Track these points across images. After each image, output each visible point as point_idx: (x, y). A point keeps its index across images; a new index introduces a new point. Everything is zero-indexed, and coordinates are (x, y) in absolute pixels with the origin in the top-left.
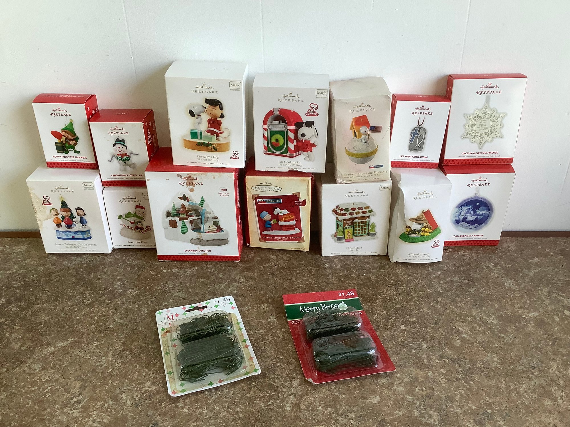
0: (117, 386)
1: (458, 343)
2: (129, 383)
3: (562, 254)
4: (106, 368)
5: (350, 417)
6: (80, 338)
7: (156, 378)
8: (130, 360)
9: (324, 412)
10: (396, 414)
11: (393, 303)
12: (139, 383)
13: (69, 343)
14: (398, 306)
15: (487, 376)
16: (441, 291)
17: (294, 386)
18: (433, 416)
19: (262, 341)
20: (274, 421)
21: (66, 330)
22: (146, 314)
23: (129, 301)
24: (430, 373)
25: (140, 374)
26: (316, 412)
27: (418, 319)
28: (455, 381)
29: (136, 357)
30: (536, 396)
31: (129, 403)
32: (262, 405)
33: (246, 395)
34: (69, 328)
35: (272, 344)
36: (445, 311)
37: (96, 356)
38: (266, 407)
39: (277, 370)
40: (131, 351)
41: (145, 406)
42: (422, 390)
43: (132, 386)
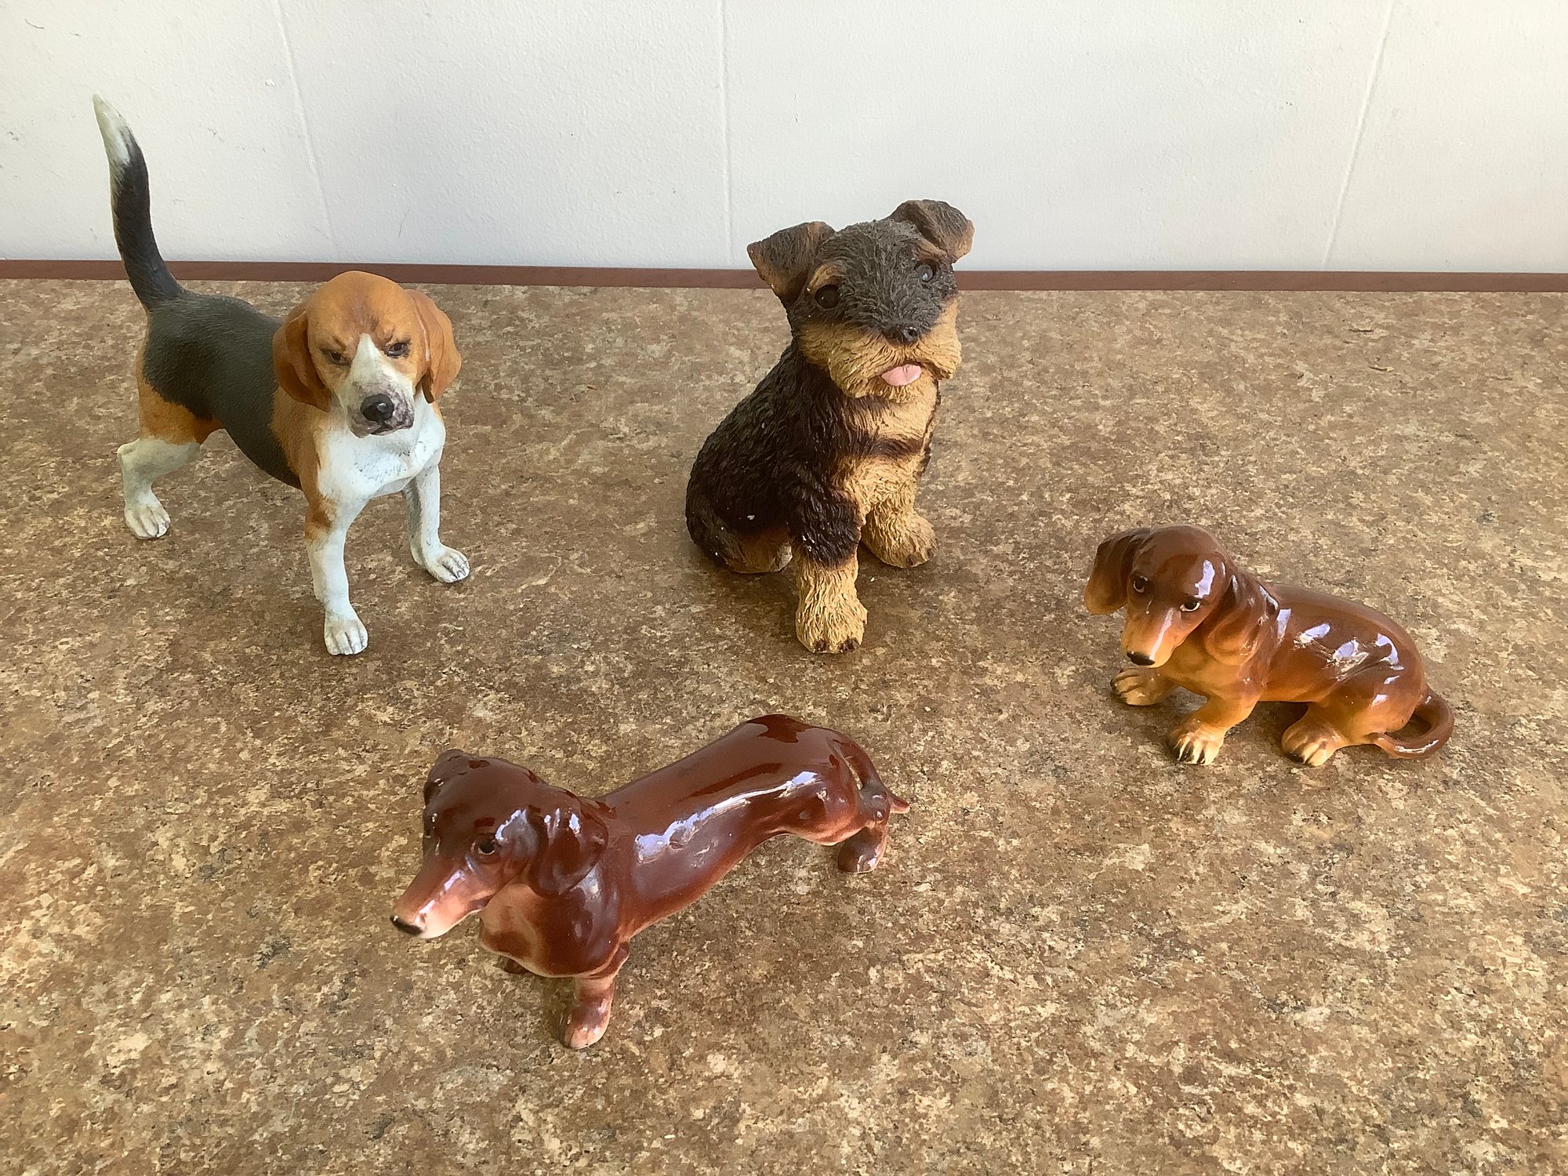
0: (142, 799)
2: (184, 788)
4: (101, 732)
5: (1041, 923)
7: (292, 771)
8: (194, 703)
9: (941, 902)
10: (1223, 912)
11: (1188, 512)
12: (224, 788)
14: (1203, 522)
16: (1359, 472)
18: (1366, 922)
19: (698, 642)
20: (749, 933)
22: (263, 540)
23: (203, 494)
24: (1341, 761)
25: (230, 755)
26: (912, 902)
27: (1280, 566)
28: (1441, 788)
29: (220, 693)
35: (735, 653)
36: (1380, 538)
37: (66, 689)
40: (199, 669)
41: (243, 877)
42: (1317, 821)
43: (198, 802)
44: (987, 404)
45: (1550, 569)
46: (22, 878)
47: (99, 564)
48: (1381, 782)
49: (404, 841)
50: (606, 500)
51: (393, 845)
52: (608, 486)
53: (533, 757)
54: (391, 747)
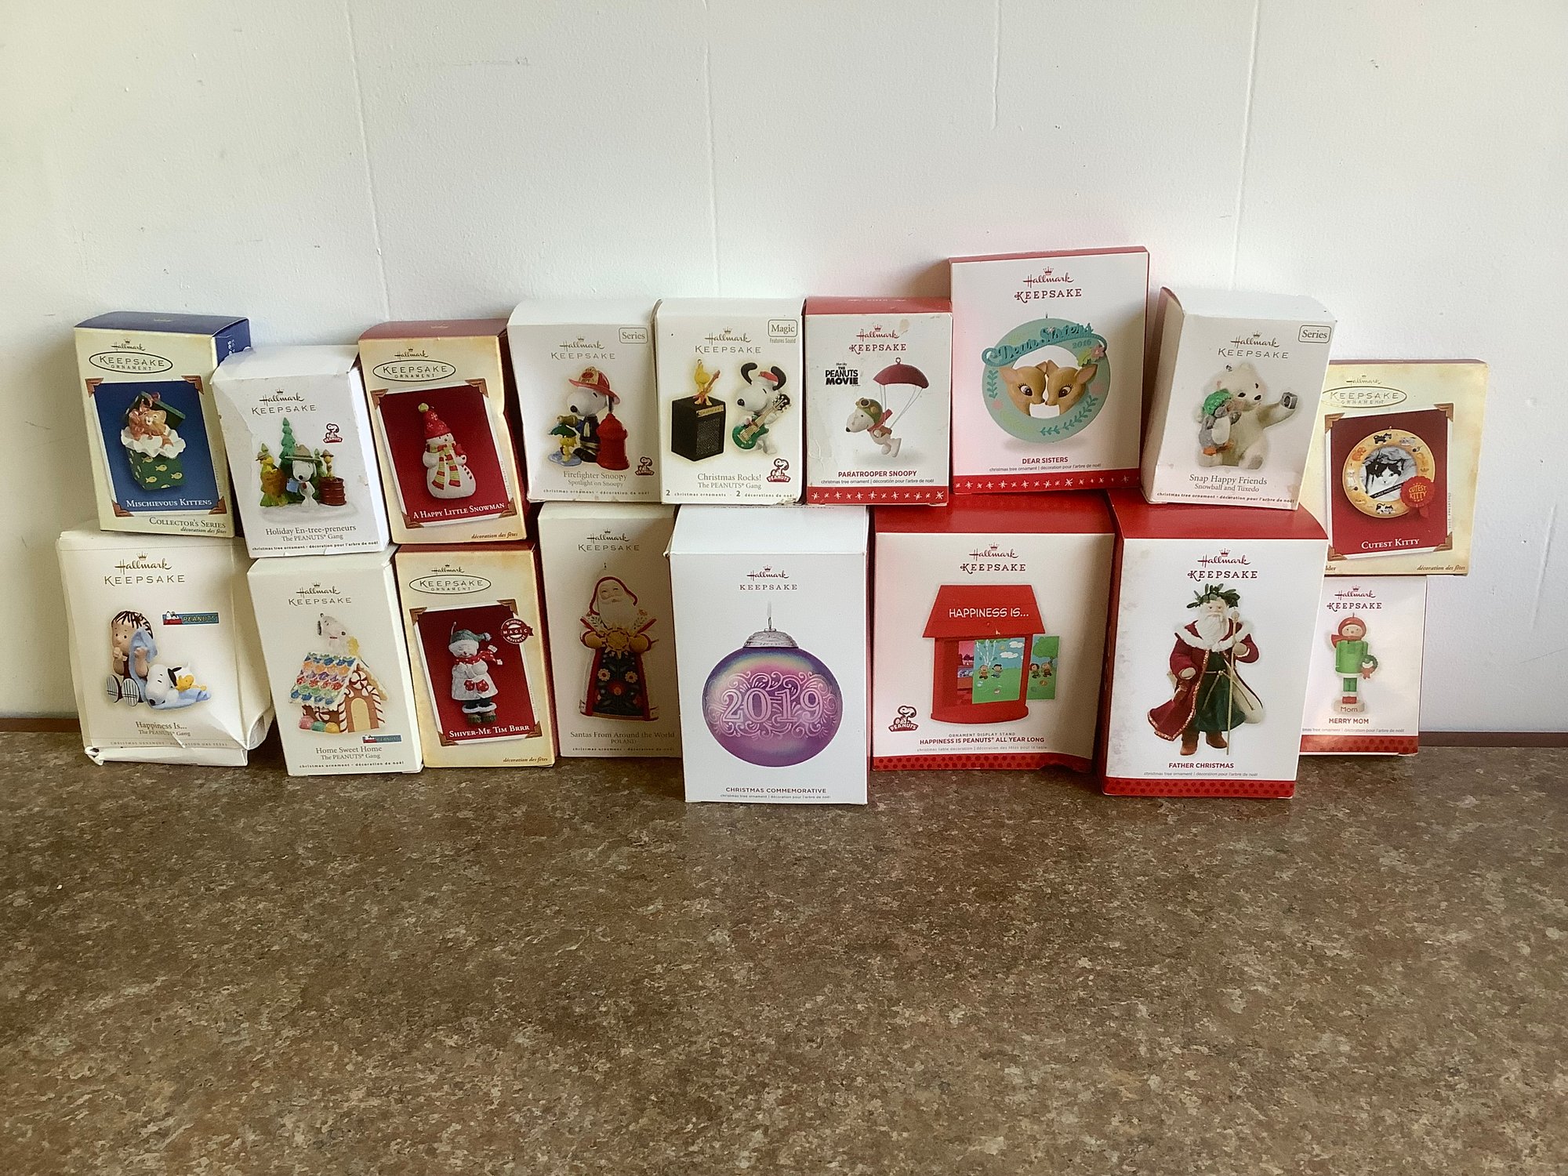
0: (275, 1095)
1: (1238, 1006)
2: (305, 1089)
3: (1541, 789)
4: (249, 1050)
6: (188, 974)
7: (383, 1079)
8: (316, 1032)
11: (1062, 902)
12: (333, 1089)
13: (157, 987)
14: (1073, 910)
15: (1318, 1092)
16: (1197, 876)
17: (765, 1106)
21: (154, 953)
22: (373, 919)
23: (332, 886)
24: (1154, 1081)
25: (340, 1066)
27: (1127, 942)
28: (1227, 1101)
29: (334, 1025)
30: (1460, 1147)
31: (299, 1139)
32: (671, 1153)
33: (627, 1126)
34: (161, 950)
36: (1206, 924)
37: (225, 1020)
38: (682, 1159)
39: (721, 1065)
40: (322, 1009)
41: (344, 1149)
42: (1130, 1122)
43: (315, 1098)
44: (919, 822)
45: (1335, 948)
46: (188, 1147)
47: (253, 935)
48: (1182, 1096)
49: (459, 1127)
50: (626, 889)
51: (450, 1130)
52: (628, 879)
53: (556, 1071)
54: (454, 1063)
